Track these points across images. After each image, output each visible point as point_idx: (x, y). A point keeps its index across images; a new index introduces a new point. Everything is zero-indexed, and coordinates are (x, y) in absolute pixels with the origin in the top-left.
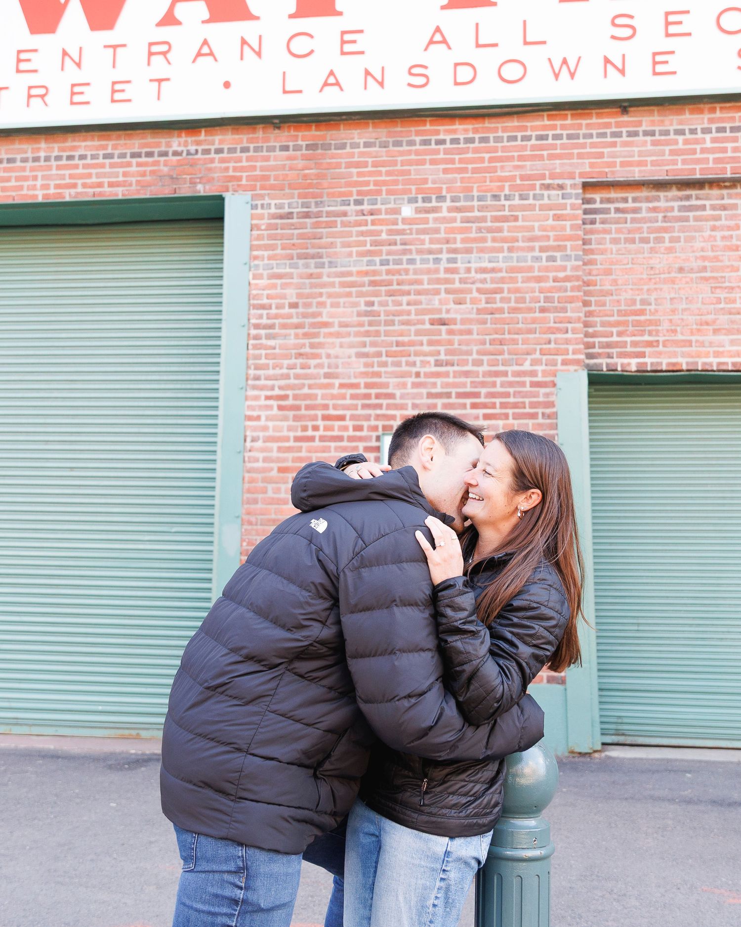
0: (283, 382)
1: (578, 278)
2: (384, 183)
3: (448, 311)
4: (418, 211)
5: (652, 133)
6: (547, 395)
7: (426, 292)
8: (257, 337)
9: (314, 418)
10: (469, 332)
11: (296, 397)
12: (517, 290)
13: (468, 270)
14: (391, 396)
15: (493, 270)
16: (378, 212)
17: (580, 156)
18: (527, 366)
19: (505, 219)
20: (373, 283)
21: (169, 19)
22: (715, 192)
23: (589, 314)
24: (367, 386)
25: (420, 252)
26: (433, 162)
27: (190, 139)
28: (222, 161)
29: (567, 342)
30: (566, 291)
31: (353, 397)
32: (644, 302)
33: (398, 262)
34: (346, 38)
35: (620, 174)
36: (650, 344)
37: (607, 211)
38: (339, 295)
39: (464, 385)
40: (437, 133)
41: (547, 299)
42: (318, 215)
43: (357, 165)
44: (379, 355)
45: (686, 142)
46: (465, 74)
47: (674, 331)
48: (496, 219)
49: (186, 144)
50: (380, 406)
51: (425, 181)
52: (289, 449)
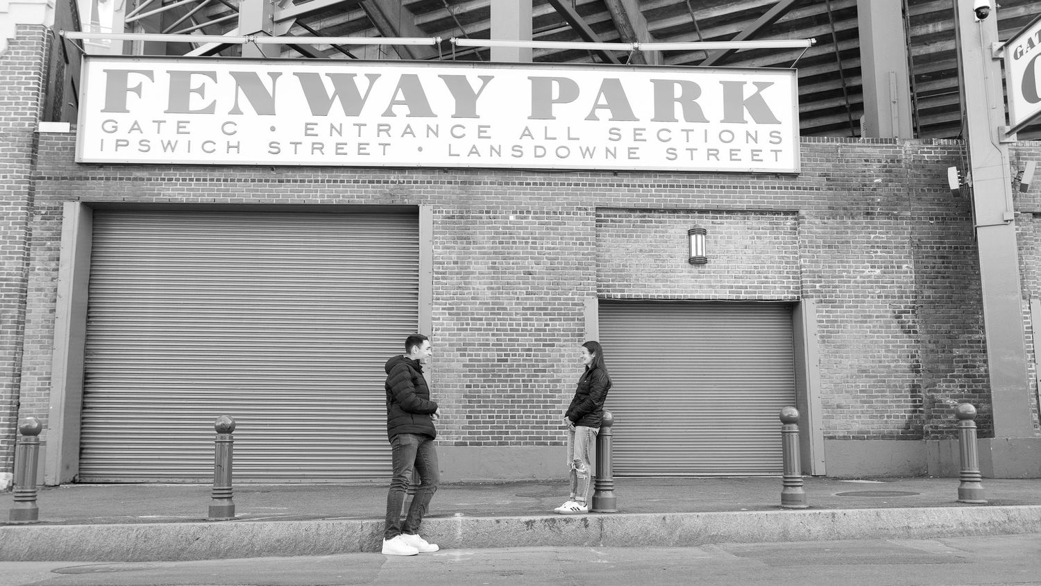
0: (450, 301)
1: (594, 254)
2: (501, 203)
3: (532, 268)
4: (517, 217)
5: (628, 186)
6: (579, 309)
7: (522, 258)
8: (437, 279)
9: (467, 319)
10: (543, 279)
11: (457, 309)
12: (565, 259)
13: (542, 248)
14: (505, 309)
15: (554, 249)
16: (498, 218)
17: (595, 195)
18: (570, 296)
19: (560, 224)
20: (494, 253)
21: (389, 113)
22: (657, 214)
23: (598, 271)
24: (493, 304)
25: (518, 238)
26: (524, 194)
27: (400, 175)
28: (417, 187)
29: (589, 284)
30: (588, 260)
31: (486, 309)
32: (624, 265)
33: (508, 243)
34: (482, 131)
35: (613, 204)
36: (626, 286)
37: (607, 221)
38: (478, 258)
39: (540, 304)
40: (527, 179)
41: (579, 264)
42: (468, 218)
43: (487, 193)
44: (499, 288)
45: (643, 191)
46: (540, 152)
47: (638, 280)
48: (554, 224)
49: (398, 178)
50: (499, 314)
51: (521, 203)
52: (454, 335)
